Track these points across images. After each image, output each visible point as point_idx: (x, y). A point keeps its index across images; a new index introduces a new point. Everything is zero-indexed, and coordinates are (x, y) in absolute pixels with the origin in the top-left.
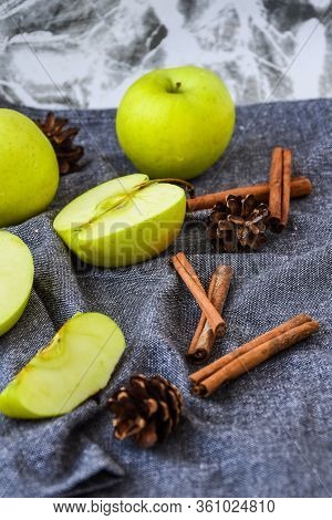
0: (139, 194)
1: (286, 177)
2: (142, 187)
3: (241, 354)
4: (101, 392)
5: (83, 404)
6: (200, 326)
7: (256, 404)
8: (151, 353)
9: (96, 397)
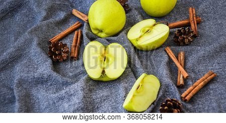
0: (154, 28)
1: (195, 18)
2: (154, 25)
3: (196, 87)
4: (155, 101)
5: (150, 106)
6: (179, 75)
7: (202, 104)
8: (167, 86)
9: (153, 103)
